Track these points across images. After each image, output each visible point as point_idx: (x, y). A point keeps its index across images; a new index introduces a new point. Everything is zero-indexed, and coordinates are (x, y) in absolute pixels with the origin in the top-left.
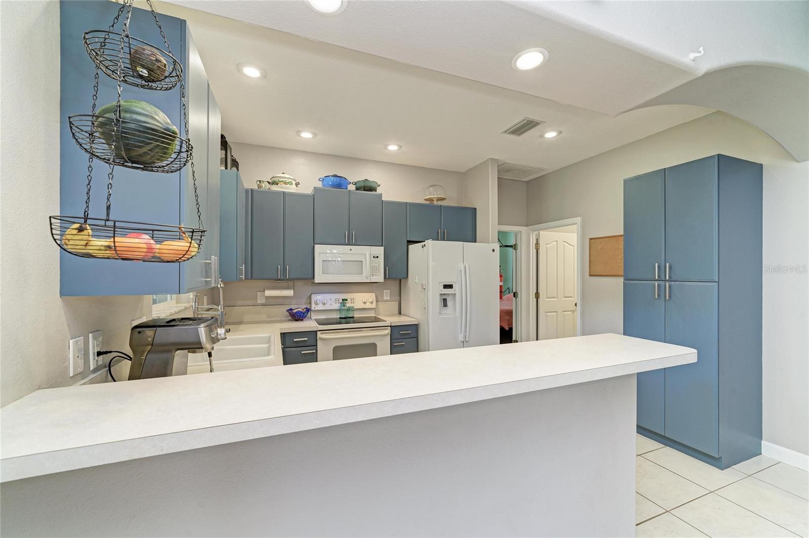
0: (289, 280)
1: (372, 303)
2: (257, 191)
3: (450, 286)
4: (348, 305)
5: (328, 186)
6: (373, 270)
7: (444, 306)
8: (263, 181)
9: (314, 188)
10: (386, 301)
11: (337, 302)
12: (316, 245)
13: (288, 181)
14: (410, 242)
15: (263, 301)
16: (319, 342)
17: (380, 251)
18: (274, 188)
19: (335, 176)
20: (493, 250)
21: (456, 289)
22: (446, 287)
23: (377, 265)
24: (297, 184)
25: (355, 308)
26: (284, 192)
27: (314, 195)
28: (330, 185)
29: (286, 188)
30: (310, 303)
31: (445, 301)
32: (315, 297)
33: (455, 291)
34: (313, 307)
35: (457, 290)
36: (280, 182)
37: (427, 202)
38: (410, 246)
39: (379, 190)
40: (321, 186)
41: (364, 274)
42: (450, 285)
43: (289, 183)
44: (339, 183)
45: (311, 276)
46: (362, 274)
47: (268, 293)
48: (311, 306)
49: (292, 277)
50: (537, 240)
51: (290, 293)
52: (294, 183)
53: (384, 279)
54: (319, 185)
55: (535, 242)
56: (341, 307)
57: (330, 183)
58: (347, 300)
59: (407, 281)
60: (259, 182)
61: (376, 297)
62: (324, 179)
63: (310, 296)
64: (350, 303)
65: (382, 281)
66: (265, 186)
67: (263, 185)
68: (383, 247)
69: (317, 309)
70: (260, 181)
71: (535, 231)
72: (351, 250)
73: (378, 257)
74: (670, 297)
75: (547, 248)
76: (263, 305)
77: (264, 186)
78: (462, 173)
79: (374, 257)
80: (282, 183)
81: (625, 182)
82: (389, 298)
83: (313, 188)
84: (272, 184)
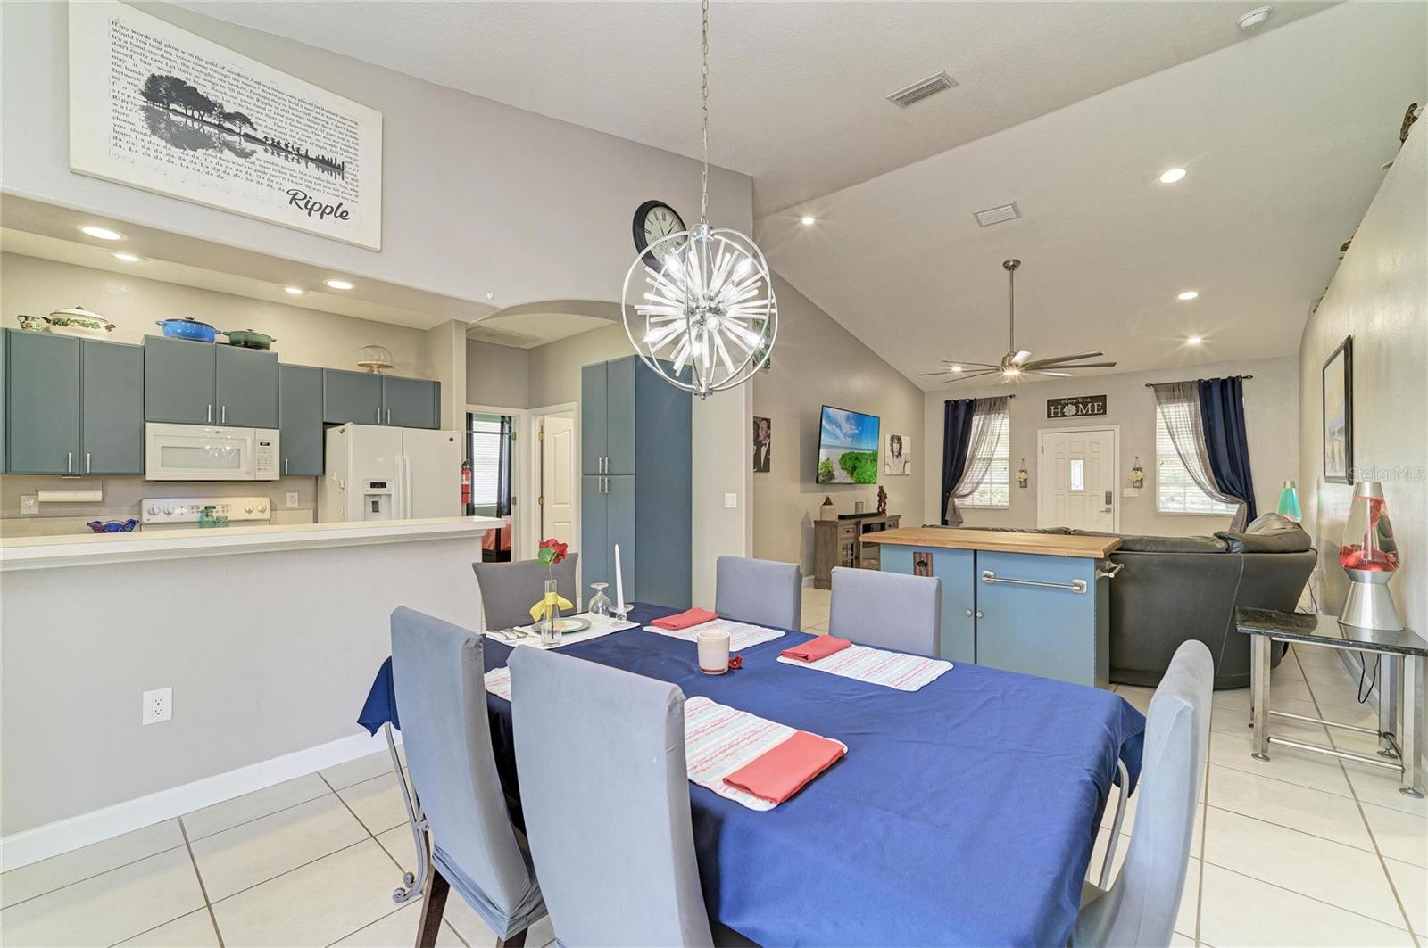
0: (92, 476)
1: (263, 511)
2: (17, 333)
3: (383, 485)
4: (216, 515)
5: (175, 335)
6: (260, 462)
7: (373, 511)
8: (33, 318)
9: (145, 336)
10: (291, 509)
11: (195, 510)
12: (147, 424)
13: (87, 321)
14: (327, 425)
15: (35, 511)
17: (273, 436)
18: (58, 330)
19: (190, 321)
20: (451, 440)
21: (391, 488)
22: (374, 485)
23: (266, 455)
24: (109, 328)
25: (229, 519)
26: (80, 338)
27: (144, 347)
28: (178, 333)
29: (85, 333)
30: (140, 513)
31: (375, 504)
32: (147, 504)
33: (389, 490)
34: (146, 518)
35: (393, 490)
36: (71, 322)
37: (364, 370)
38: (328, 430)
39: (273, 348)
40: (162, 335)
41: (243, 468)
42: (382, 483)
43: (92, 324)
44: (197, 332)
45: (138, 470)
46: (239, 467)
47: (45, 496)
48: (141, 517)
49: (96, 470)
50: (542, 428)
51: (96, 496)
52: (103, 325)
53: (281, 475)
54: (159, 332)
55: (538, 430)
56: (202, 518)
57: (180, 331)
58: (215, 508)
59: (324, 479)
60: (23, 319)
61: (271, 502)
62: (165, 325)
63: (141, 501)
64: (220, 511)
65: (278, 478)
66: (38, 326)
67: (34, 324)
68: (278, 431)
69: (154, 520)
70: (26, 318)
71: (539, 416)
72: (218, 432)
73: (268, 444)
74: (609, 490)
75: (555, 438)
76: (33, 517)
77: (34, 327)
78: (425, 331)
79: (261, 444)
80: (76, 324)
81: (583, 369)
82: (296, 505)
83: (143, 336)
84: (55, 323)
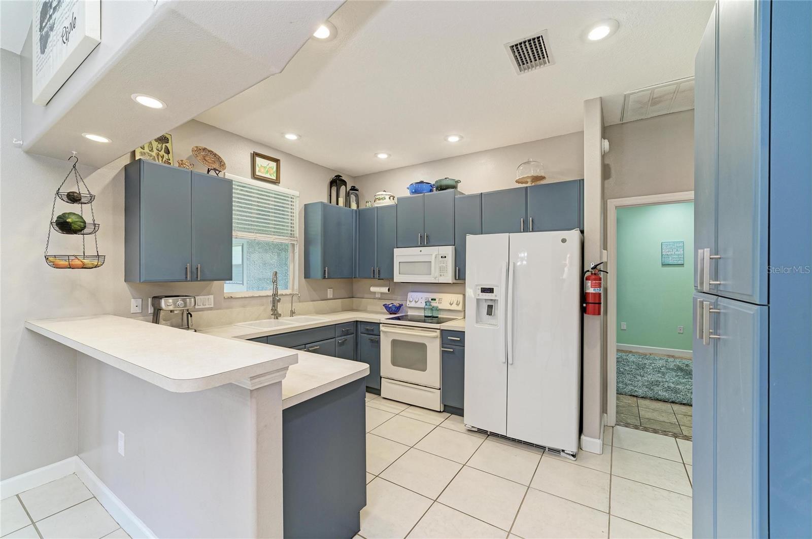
2: (362, 210)
3: (491, 290)
4: (434, 304)
6: (442, 270)
11: (426, 301)
12: (394, 249)
13: (381, 197)
16: (381, 332)
19: (420, 182)
20: (564, 241)
22: (484, 290)
23: (444, 265)
25: (440, 308)
26: (377, 207)
27: (397, 204)
29: (380, 203)
31: (490, 308)
32: (409, 296)
34: (408, 304)
41: (434, 274)
43: (382, 199)
45: (391, 276)
46: (431, 274)
47: (372, 289)
53: (453, 279)
58: (435, 300)
64: (437, 303)
68: (454, 248)
69: (410, 306)
72: (421, 251)
73: (445, 257)
79: (442, 257)
83: (397, 199)
